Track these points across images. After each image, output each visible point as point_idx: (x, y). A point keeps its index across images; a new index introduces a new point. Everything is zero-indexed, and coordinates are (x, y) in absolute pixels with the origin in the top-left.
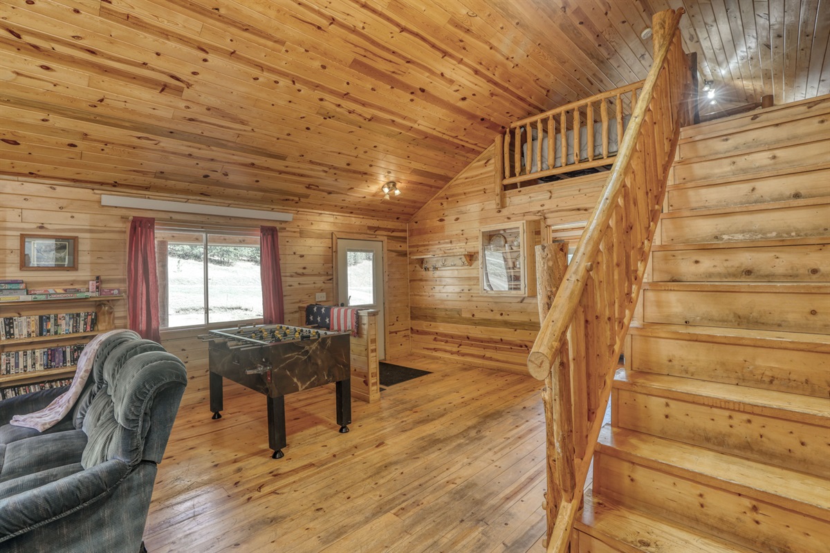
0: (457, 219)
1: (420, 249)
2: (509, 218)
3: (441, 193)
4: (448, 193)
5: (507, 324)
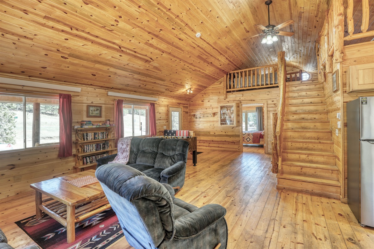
0: (209, 101)
1: (193, 111)
2: (228, 102)
3: (203, 92)
4: (205, 92)
5: (227, 136)
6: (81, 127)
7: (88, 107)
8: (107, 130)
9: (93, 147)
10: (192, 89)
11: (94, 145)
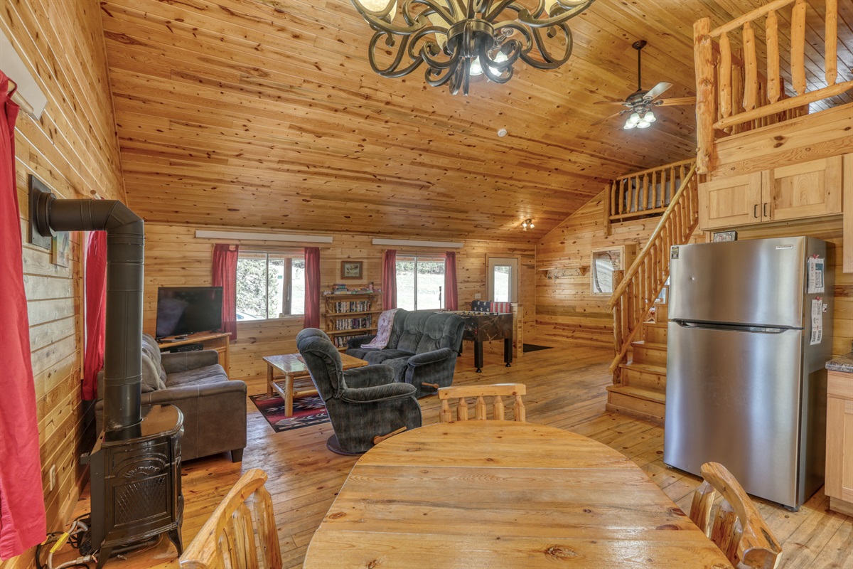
0: (575, 242)
1: (545, 263)
2: (613, 243)
3: (563, 224)
4: (568, 224)
6: (332, 293)
7: (343, 263)
8: (371, 298)
9: (348, 323)
10: (533, 221)
11: (350, 320)
